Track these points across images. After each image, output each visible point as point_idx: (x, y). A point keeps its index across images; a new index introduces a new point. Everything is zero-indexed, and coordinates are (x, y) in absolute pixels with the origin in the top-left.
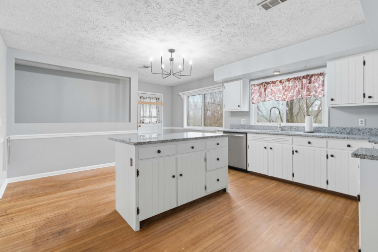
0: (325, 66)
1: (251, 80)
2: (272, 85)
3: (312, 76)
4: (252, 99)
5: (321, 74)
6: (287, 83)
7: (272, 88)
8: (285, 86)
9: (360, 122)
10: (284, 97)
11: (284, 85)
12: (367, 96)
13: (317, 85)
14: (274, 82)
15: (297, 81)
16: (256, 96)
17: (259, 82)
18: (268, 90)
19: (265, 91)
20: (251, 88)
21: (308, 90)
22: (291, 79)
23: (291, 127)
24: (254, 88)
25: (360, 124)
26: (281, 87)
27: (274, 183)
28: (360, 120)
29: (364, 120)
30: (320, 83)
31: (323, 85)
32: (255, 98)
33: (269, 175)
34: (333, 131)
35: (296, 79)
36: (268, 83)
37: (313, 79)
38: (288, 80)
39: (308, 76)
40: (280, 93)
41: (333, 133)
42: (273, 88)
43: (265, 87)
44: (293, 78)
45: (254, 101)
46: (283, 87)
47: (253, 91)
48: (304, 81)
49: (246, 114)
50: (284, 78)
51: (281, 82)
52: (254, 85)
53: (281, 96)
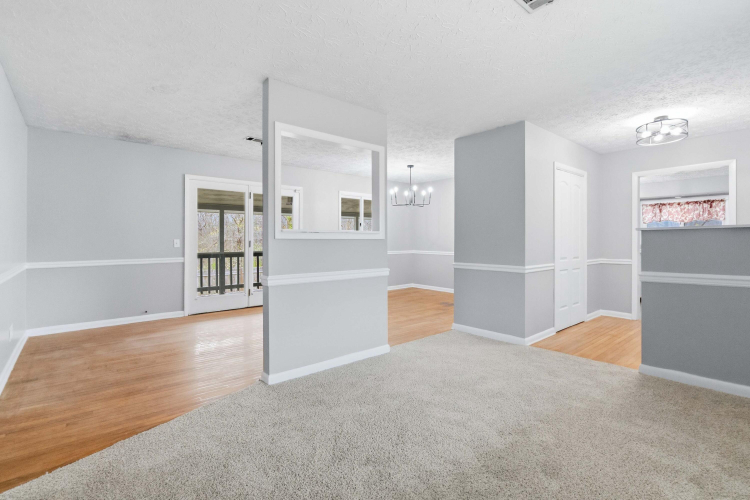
0: (726, 194)
1: (642, 200)
2: (668, 206)
3: (713, 201)
4: (643, 218)
5: (722, 200)
6: (686, 206)
7: (669, 210)
8: (685, 209)
10: (683, 219)
11: (682, 207)
13: (718, 209)
14: (671, 205)
15: (697, 205)
16: (648, 215)
17: (653, 202)
18: (664, 211)
19: (661, 212)
20: (641, 208)
21: (709, 213)
22: (690, 203)
24: (646, 208)
26: (679, 209)
30: (721, 208)
31: (724, 210)
32: (646, 217)
35: (696, 202)
36: (664, 205)
37: (714, 204)
38: (688, 203)
39: (709, 201)
40: (679, 215)
42: (671, 210)
43: (661, 208)
44: (693, 202)
45: (645, 220)
46: (681, 209)
47: (644, 211)
48: (705, 205)
50: (683, 201)
51: (679, 204)
52: (646, 205)
53: (680, 217)
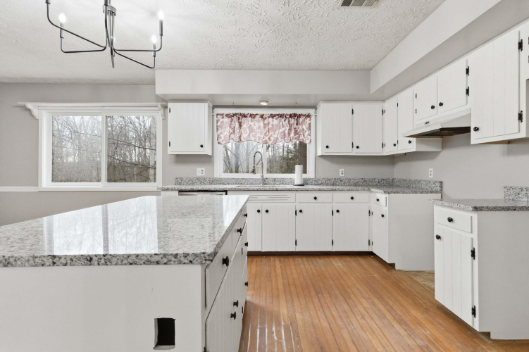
0: (315, 107)
1: (214, 107)
2: (250, 119)
3: (299, 116)
4: (218, 136)
5: (309, 116)
6: (271, 119)
7: (250, 123)
8: (269, 124)
9: (341, 173)
10: (267, 138)
11: (266, 122)
12: (355, 146)
13: (304, 127)
14: (253, 116)
15: (283, 120)
16: (225, 132)
17: (231, 111)
18: (244, 126)
19: (240, 126)
20: (215, 119)
21: (296, 133)
22: (275, 115)
23: (275, 180)
24: (221, 120)
25: (341, 175)
27: (277, 262)
28: (341, 170)
29: (343, 170)
30: (307, 125)
31: (309, 129)
32: (222, 136)
33: (263, 251)
34: (320, 182)
35: (282, 116)
36: (245, 116)
37: (301, 120)
38: (272, 116)
39: (295, 115)
40: (262, 133)
41: (320, 185)
42: (252, 124)
43: (240, 120)
44: (278, 115)
45: (220, 140)
46: (265, 124)
47: (219, 124)
48: (292, 121)
49: (206, 159)
50: (267, 112)
51: (262, 116)
52: (221, 115)
53: (262, 136)
